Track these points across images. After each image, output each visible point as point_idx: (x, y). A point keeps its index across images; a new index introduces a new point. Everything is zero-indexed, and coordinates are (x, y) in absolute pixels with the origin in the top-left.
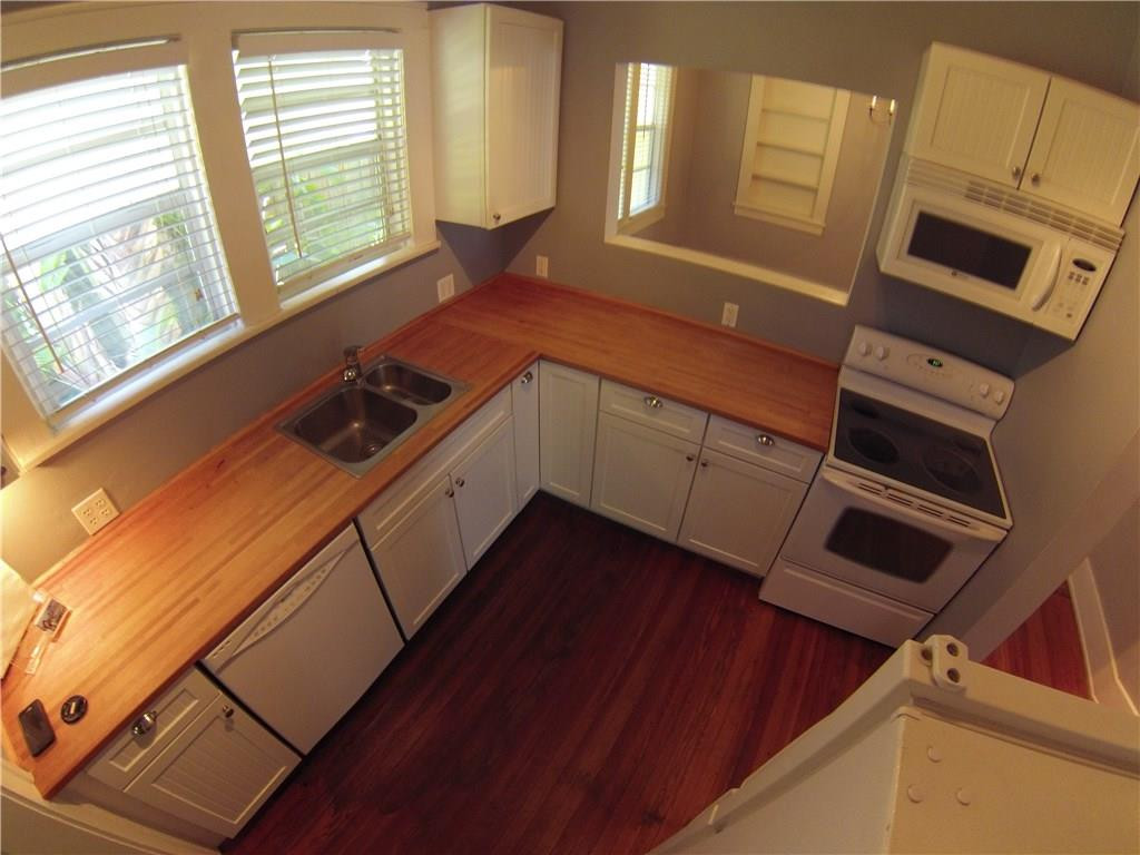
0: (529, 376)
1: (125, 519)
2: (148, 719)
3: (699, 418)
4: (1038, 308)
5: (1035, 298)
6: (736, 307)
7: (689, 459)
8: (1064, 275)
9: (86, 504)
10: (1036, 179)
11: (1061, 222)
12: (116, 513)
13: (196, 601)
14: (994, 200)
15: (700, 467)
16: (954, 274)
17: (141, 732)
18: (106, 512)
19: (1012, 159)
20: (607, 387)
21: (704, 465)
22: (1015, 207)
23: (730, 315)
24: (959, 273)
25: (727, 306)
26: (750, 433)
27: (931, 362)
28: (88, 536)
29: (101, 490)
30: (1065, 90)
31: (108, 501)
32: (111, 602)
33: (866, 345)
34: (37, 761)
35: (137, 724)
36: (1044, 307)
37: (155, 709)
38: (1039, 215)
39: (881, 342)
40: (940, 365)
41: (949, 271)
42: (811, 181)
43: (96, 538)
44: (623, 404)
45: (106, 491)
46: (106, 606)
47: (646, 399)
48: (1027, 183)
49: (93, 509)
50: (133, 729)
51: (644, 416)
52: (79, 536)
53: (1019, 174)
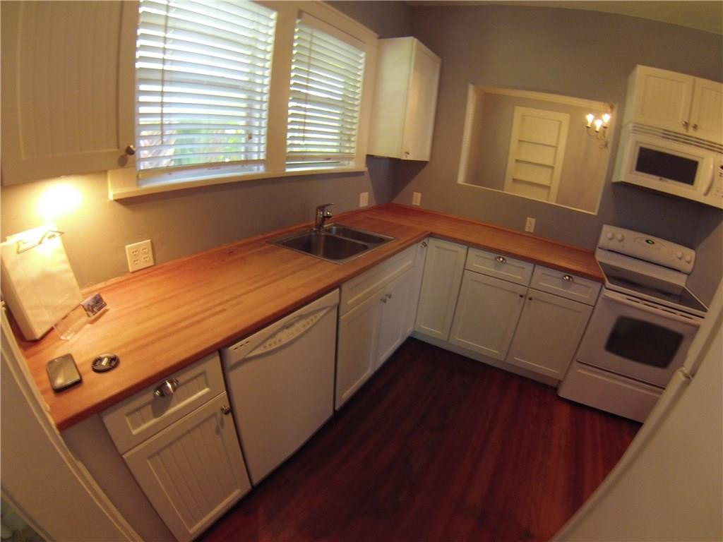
0: (425, 245)
1: (157, 269)
2: (169, 385)
3: (528, 267)
4: (706, 194)
5: (704, 189)
6: (534, 220)
7: (521, 296)
8: (717, 175)
9: (135, 247)
10: (695, 127)
11: (711, 147)
12: (151, 263)
13: (224, 310)
14: (675, 137)
15: (528, 300)
16: (661, 180)
17: (162, 395)
18: (146, 260)
19: (682, 118)
20: (473, 252)
21: (530, 299)
22: (687, 140)
23: (530, 224)
24: (664, 179)
25: (529, 219)
26: (559, 274)
27: (647, 241)
28: (128, 271)
29: (149, 241)
30: (702, 82)
31: (151, 252)
32: (146, 307)
33: (610, 235)
34: (57, 396)
35: (159, 388)
36: (710, 193)
37: (178, 379)
38: (700, 143)
39: (619, 232)
40: (653, 243)
41: (658, 178)
42: (546, 182)
43: (133, 275)
44: (481, 262)
45: (152, 244)
46: (140, 309)
47: (496, 259)
48: (691, 129)
49: (138, 253)
50: (156, 391)
51: (493, 270)
52: (122, 269)
53: (686, 125)
